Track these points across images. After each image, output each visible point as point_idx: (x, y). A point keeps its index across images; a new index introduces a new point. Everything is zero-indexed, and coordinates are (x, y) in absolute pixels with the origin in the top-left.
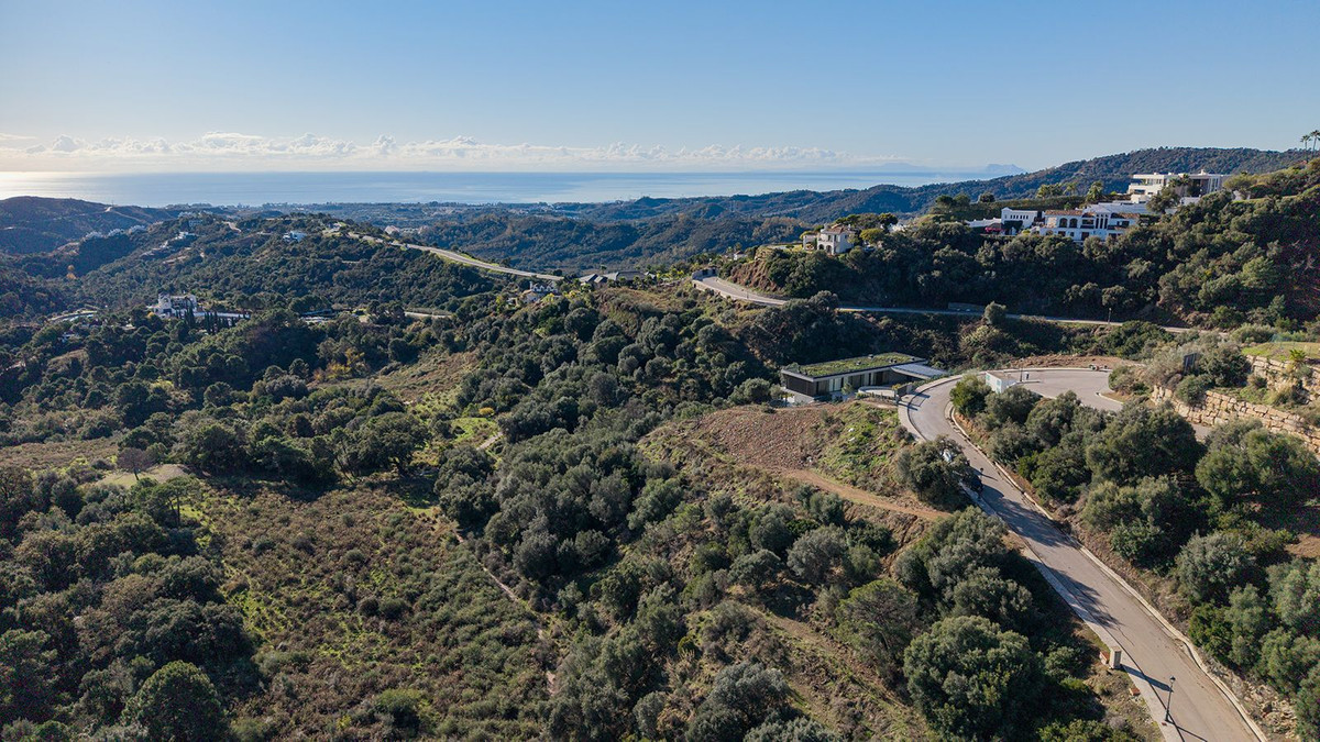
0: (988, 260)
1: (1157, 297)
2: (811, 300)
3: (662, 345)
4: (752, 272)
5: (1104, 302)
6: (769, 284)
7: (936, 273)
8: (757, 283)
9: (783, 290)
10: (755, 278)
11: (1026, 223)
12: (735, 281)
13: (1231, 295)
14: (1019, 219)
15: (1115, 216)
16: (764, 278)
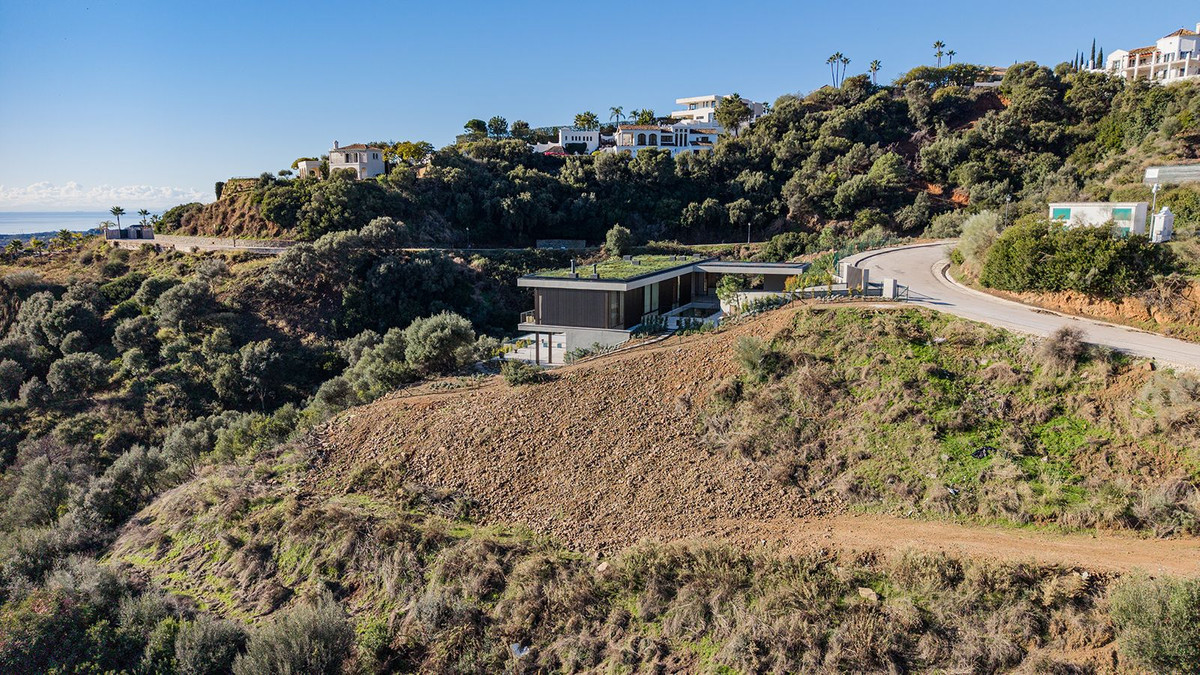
0: (577, 180)
1: (784, 210)
2: (365, 231)
3: (76, 334)
6: (264, 226)
7: (526, 196)
8: (239, 229)
9: (293, 231)
10: (234, 221)
11: (592, 145)
12: (194, 232)
13: (868, 197)
14: (582, 142)
15: (692, 131)
16: (252, 218)
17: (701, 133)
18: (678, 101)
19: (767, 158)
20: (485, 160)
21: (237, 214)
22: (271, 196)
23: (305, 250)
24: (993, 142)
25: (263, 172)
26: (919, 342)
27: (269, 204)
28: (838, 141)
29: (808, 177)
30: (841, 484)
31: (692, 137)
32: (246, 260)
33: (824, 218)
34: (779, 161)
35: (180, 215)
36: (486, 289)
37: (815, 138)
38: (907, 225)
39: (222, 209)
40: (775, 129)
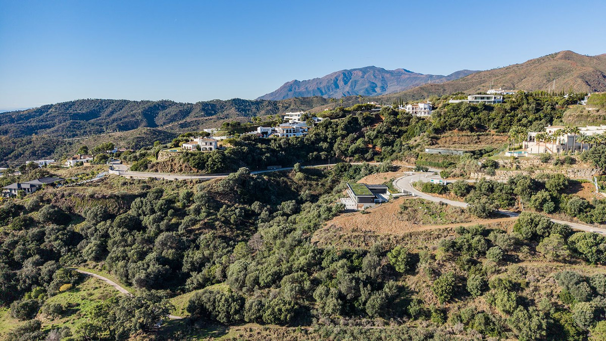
1: (335, 154)
5: (323, 158)
7: (268, 155)
9: (204, 171)
10: (177, 168)
11: (269, 132)
13: (358, 150)
14: (266, 131)
15: (301, 128)
16: (186, 167)
17: (303, 128)
18: (287, 114)
19: (326, 138)
21: (178, 165)
24: (383, 132)
26: (423, 203)
27: (194, 162)
28: (344, 132)
29: (340, 144)
30: (421, 223)
31: (301, 130)
33: (346, 156)
34: (330, 139)
35: (146, 165)
36: (271, 185)
37: (337, 131)
38: (368, 158)
40: (325, 128)
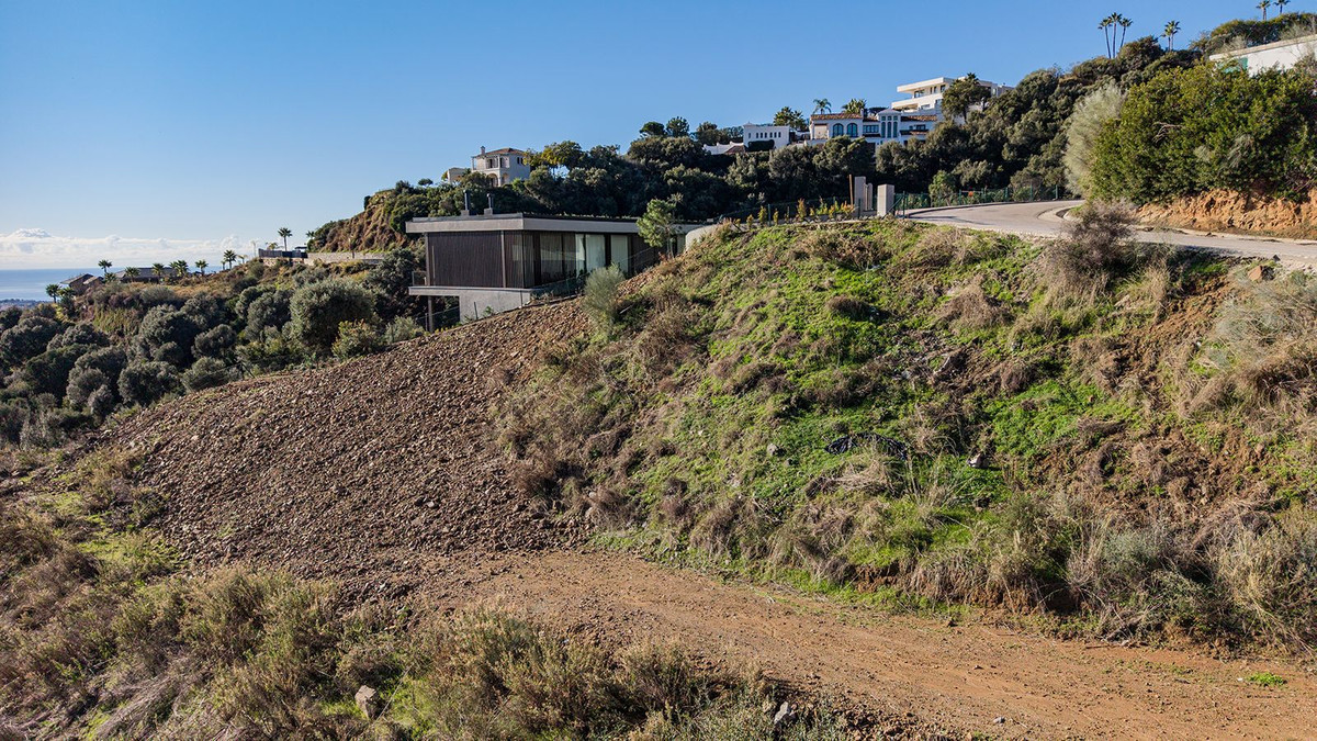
0: (746, 179)
3: (169, 345)
4: (361, 227)
6: (393, 238)
7: (677, 198)
8: (370, 242)
10: (367, 235)
11: (782, 141)
12: (335, 247)
14: (768, 138)
15: (904, 118)
16: (383, 229)
17: (916, 120)
18: (900, 89)
19: (996, 143)
20: (643, 161)
21: (371, 227)
22: (401, 204)
23: (402, 255)
25: (399, 180)
29: (1048, 165)
31: (903, 126)
32: (359, 270)
34: (1012, 148)
35: (327, 232)
39: (360, 222)
40: (1011, 110)
